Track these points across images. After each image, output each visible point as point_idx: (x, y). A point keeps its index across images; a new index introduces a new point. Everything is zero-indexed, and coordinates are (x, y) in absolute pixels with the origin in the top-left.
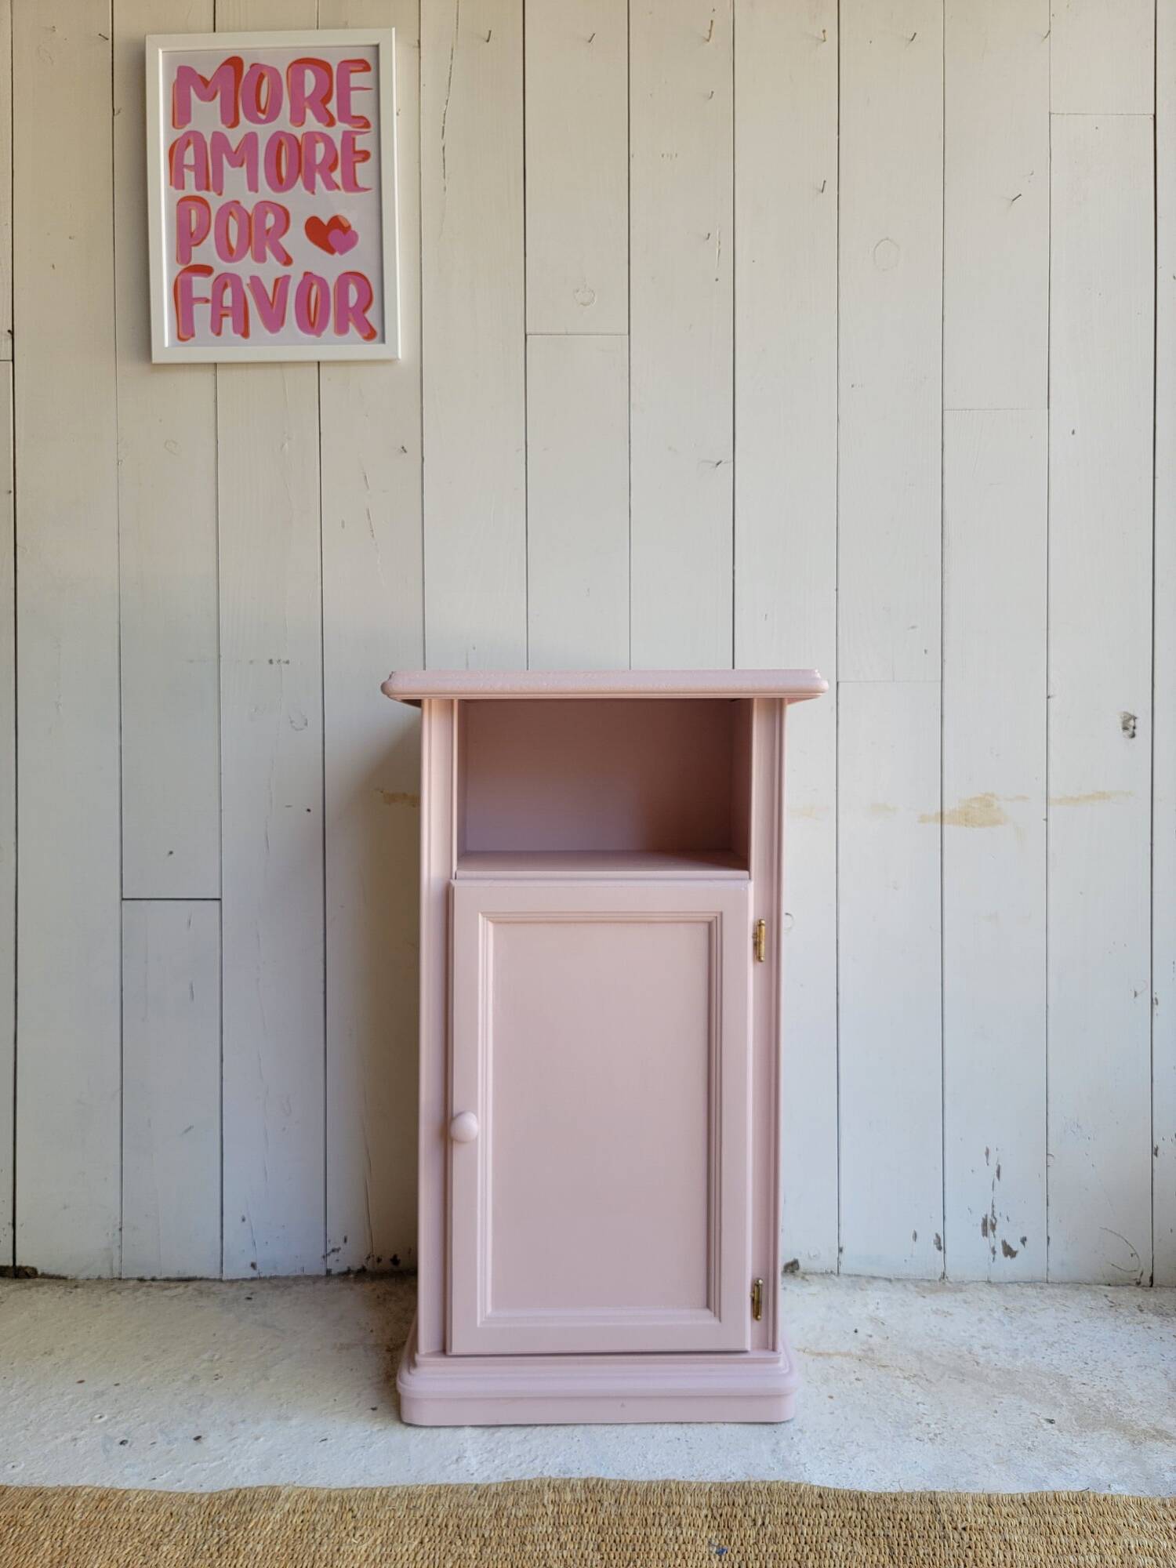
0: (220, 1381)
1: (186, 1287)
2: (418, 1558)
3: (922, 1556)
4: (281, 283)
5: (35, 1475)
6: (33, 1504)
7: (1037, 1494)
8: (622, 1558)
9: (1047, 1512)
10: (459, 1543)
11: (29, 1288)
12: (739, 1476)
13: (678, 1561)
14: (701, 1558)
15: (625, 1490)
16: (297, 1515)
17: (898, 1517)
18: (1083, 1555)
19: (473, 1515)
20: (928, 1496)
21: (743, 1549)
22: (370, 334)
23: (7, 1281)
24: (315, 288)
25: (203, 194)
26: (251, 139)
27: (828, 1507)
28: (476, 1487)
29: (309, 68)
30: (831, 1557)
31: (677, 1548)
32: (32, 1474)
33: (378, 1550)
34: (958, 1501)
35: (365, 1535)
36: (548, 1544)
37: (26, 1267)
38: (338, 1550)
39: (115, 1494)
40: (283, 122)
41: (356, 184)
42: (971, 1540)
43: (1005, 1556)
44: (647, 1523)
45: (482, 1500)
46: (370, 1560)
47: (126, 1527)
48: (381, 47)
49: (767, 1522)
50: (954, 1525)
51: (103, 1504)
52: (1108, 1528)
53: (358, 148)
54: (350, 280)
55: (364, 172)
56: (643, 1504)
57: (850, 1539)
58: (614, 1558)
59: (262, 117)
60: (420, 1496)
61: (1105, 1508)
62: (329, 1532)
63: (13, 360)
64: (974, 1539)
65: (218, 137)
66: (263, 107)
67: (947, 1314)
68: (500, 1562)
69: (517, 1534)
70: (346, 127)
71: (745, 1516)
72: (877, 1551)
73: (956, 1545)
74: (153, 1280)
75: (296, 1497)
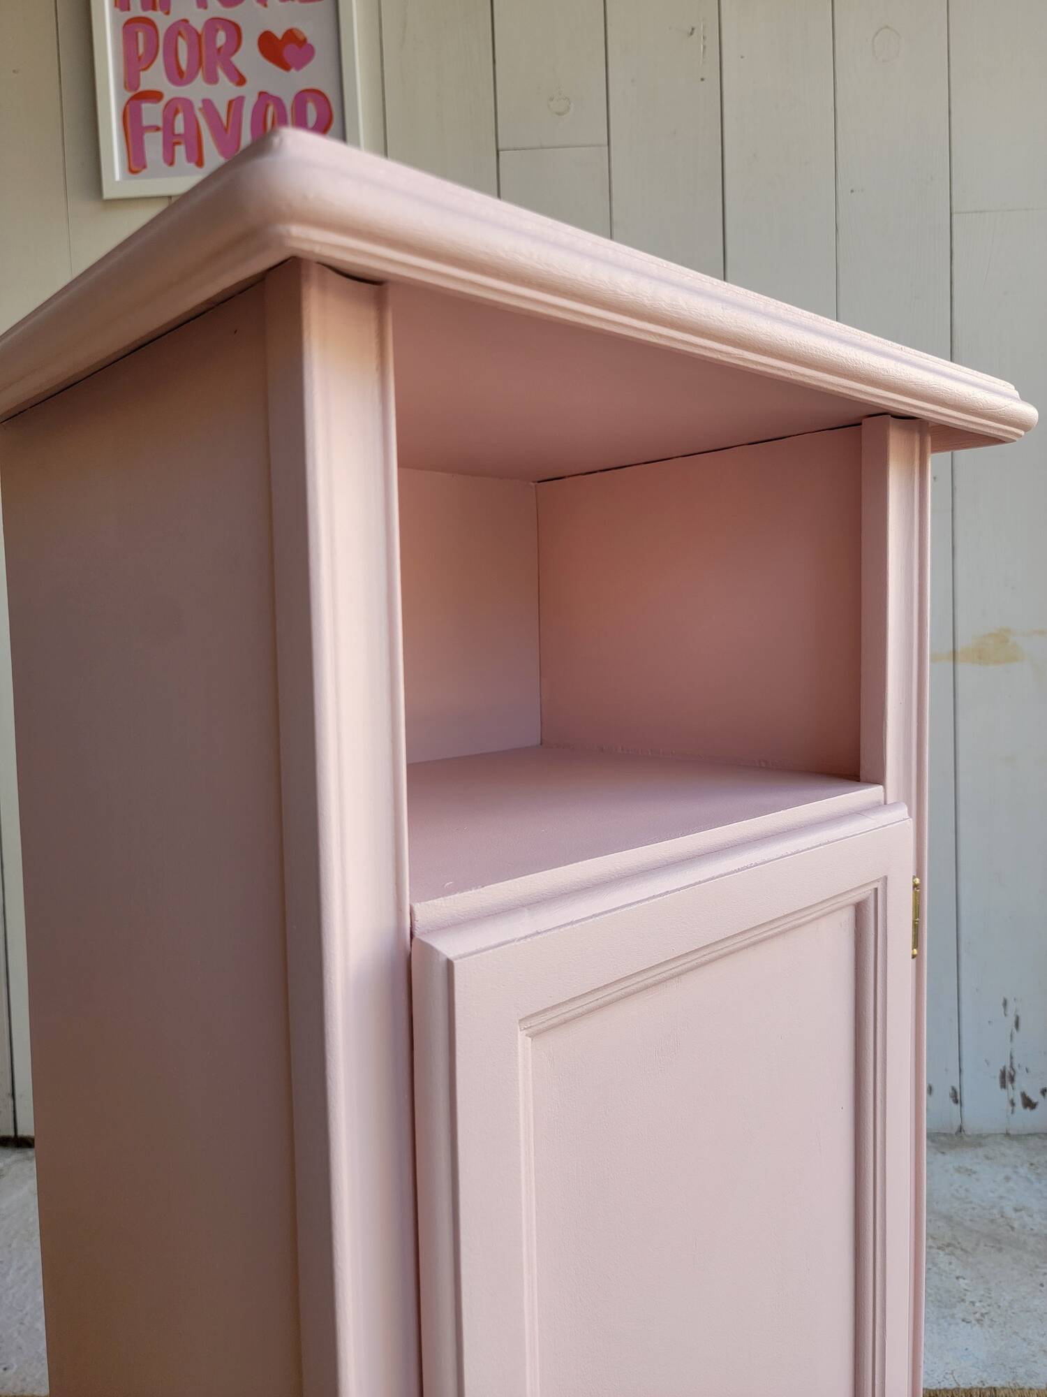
4: (235, 105)
24: (271, 110)
25: (150, 14)
54: (309, 97)
67: (970, 1172)
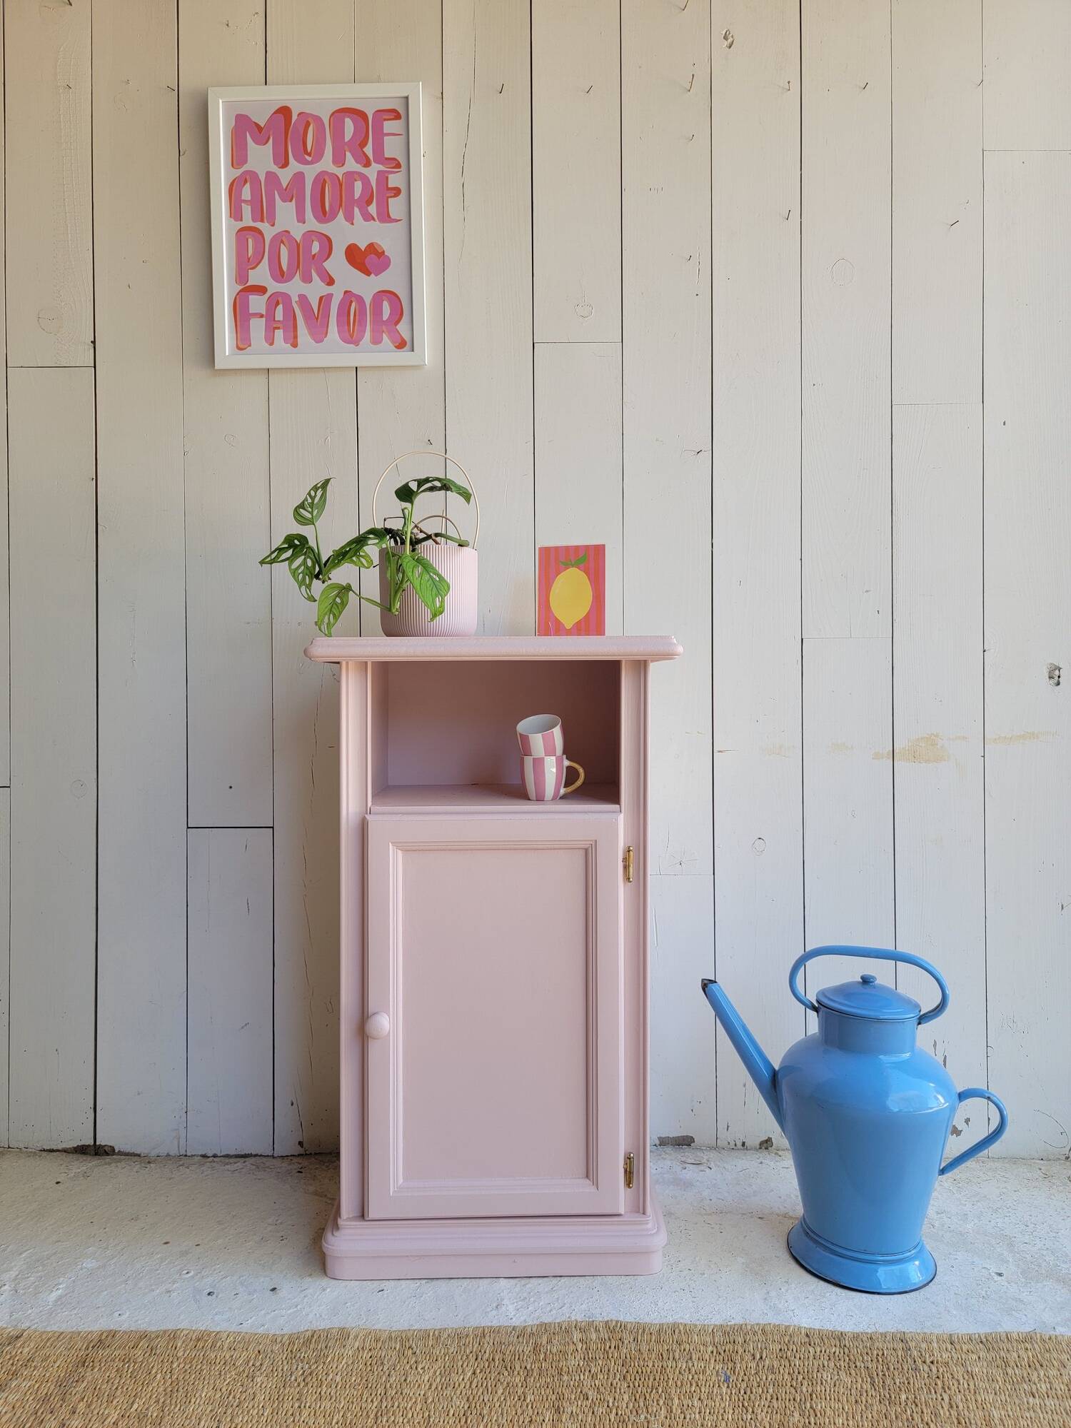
0: (285, 1241)
1: (244, 1162)
2: (474, 1386)
3: (898, 1384)
4: (325, 301)
5: (139, 1322)
6: (140, 1345)
7: (991, 1334)
8: (646, 1386)
9: (1001, 1348)
10: (506, 1374)
11: (110, 1164)
12: (738, 1320)
13: (693, 1389)
14: (712, 1385)
15: (640, 1331)
16: (366, 1351)
17: (875, 1352)
18: (1035, 1384)
19: (515, 1351)
20: (899, 1336)
21: (746, 1378)
22: (401, 345)
23: (89, 1158)
24: (353, 305)
25: (258, 225)
26: (299, 178)
27: (814, 1344)
28: (514, 1328)
29: (348, 117)
30: (822, 1384)
31: (690, 1377)
32: (137, 1321)
33: (438, 1380)
34: (924, 1340)
35: (426, 1368)
36: (582, 1375)
37: (105, 1146)
38: (405, 1380)
39: (209, 1335)
40: (326, 163)
41: (390, 217)
42: (938, 1371)
43: (968, 1385)
44: (663, 1358)
45: (521, 1339)
46: (433, 1387)
47: (222, 1363)
48: (410, 97)
49: (764, 1357)
50: (923, 1360)
51: (200, 1344)
52: (1054, 1362)
53: (390, 185)
54: (384, 297)
55: (395, 206)
56: (658, 1342)
57: (836, 1369)
58: (639, 1386)
59: (309, 159)
60: (467, 1336)
61: (1050, 1345)
62: (395, 1365)
63: (95, 367)
64: (941, 1370)
65: (271, 176)
66: (309, 149)
68: (543, 1390)
69: (554, 1367)
70: (381, 167)
71: (745, 1351)
72: (860, 1380)
73: (926, 1375)
74: (215, 1156)
75: (363, 1337)
